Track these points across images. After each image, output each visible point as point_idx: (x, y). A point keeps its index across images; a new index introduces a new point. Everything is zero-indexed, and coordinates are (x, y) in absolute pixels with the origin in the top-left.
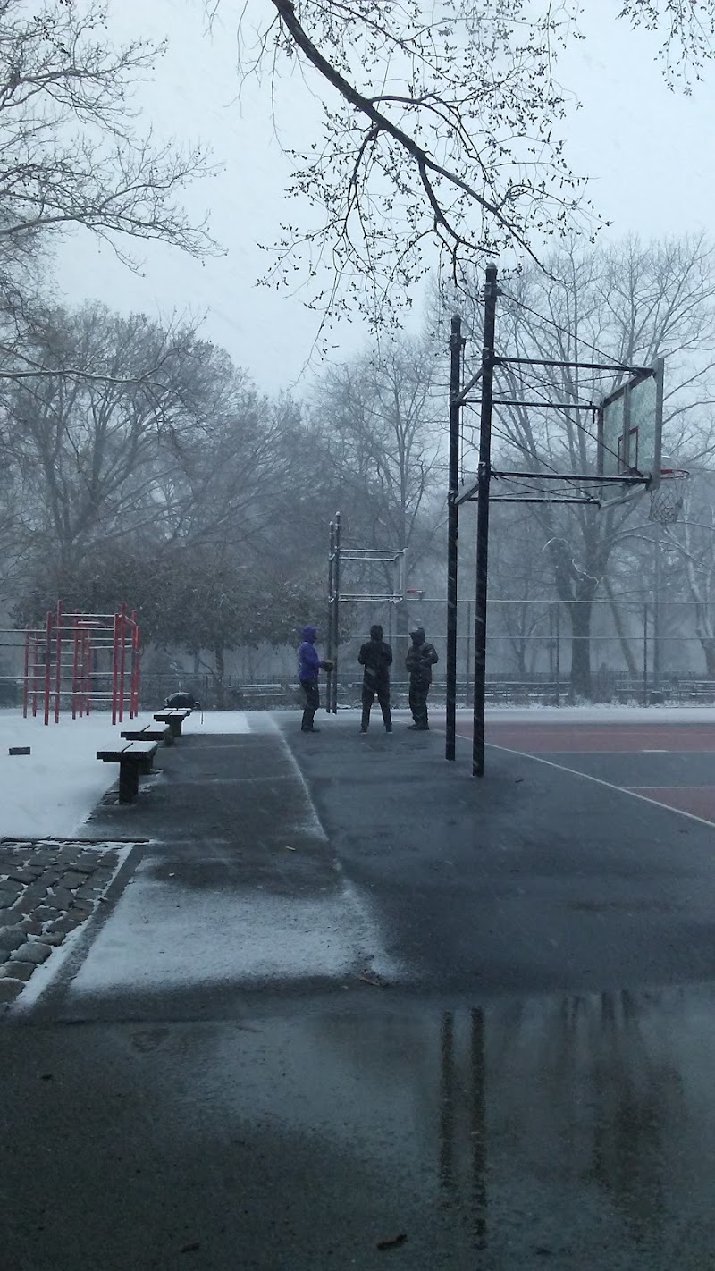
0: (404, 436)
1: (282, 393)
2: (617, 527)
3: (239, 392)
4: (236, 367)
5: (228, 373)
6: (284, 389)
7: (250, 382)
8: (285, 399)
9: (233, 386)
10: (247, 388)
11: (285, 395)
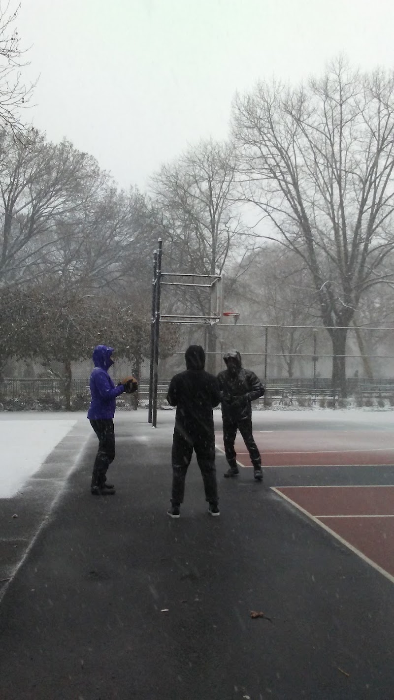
0: (215, 213)
1: (132, 187)
2: (367, 277)
3: (104, 186)
4: (101, 170)
5: (95, 174)
6: (133, 185)
7: (111, 181)
8: (134, 191)
9: (101, 182)
10: (110, 184)
11: (134, 189)
